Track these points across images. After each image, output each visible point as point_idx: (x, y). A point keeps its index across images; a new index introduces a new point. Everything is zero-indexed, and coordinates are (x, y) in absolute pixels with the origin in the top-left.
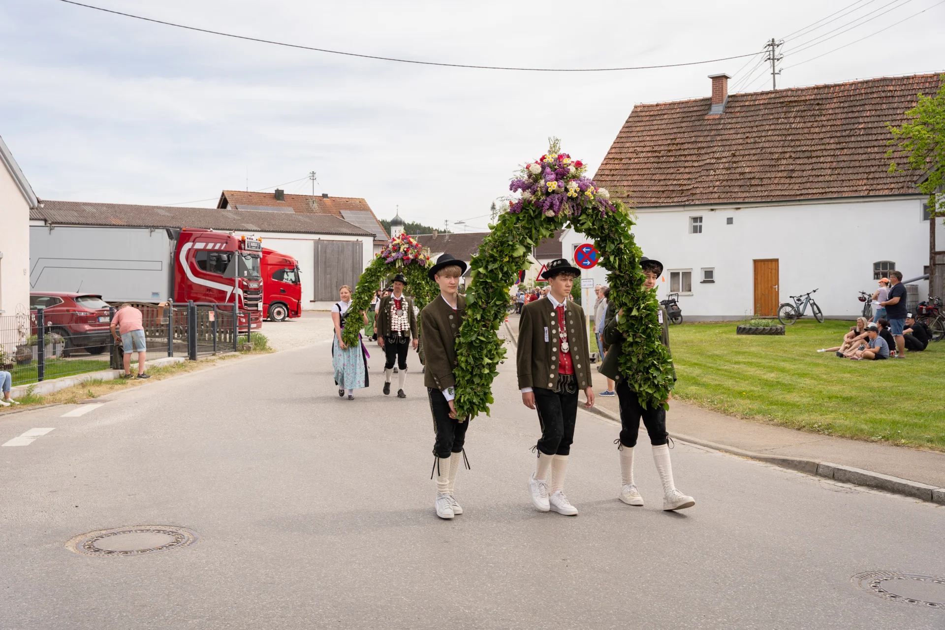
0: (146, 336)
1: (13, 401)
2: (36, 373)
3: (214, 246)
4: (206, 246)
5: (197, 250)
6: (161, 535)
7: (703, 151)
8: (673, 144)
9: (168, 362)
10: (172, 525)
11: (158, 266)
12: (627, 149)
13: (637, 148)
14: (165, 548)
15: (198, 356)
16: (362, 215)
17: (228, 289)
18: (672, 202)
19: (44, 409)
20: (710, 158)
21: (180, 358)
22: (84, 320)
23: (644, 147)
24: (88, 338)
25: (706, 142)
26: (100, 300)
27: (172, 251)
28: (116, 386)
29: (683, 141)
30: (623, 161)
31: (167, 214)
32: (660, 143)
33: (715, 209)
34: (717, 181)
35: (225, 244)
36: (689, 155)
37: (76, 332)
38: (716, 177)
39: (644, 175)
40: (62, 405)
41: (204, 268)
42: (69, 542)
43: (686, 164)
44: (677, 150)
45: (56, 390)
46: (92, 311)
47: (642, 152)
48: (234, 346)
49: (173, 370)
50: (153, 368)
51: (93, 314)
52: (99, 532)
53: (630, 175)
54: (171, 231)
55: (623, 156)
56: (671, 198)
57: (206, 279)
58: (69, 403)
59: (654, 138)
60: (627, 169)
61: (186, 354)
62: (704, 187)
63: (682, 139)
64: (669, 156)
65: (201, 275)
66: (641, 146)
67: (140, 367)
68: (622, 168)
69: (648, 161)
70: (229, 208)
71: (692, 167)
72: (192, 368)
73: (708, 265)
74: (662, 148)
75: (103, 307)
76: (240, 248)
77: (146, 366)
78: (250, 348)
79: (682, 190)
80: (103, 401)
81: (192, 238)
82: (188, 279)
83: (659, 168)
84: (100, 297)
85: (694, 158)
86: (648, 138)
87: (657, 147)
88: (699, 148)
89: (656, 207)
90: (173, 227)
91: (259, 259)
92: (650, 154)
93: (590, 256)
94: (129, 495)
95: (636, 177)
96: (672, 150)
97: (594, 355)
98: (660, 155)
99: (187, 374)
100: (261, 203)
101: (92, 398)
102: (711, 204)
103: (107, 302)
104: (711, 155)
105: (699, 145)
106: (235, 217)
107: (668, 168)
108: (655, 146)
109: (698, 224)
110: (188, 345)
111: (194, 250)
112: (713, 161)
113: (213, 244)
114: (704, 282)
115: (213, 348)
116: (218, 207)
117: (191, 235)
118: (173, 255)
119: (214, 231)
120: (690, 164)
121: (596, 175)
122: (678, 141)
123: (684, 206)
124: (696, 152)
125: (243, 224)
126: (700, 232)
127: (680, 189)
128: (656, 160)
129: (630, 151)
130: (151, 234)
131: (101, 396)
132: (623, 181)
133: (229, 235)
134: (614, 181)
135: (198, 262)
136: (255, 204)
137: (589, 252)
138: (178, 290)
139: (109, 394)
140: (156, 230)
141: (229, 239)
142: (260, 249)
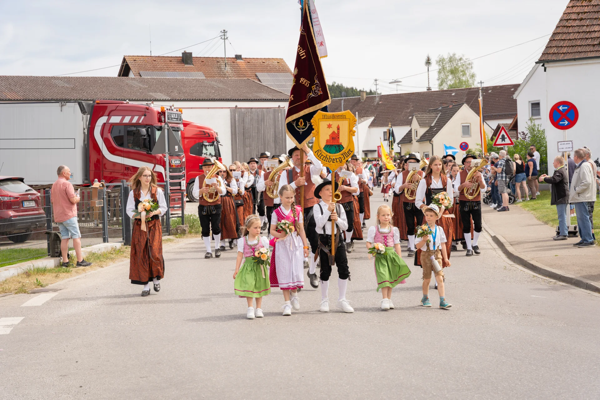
0: (79, 221)
3: (131, 119)
4: (122, 119)
5: (113, 125)
9: (105, 248)
11: (70, 144)
16: (281, 77)
21: (116, 243)
22: (9, 205)
24: (13, 225)
26: (22, 183)
27: (85, 127)
28: (61, 274)
30: (593, 3)
31: (66, 85)
35: (143, 117)
40: (13, 295)
41: (121, 145)
46: (16, 195)
48: (167, 229)
49: (112, 256)
50: (93, 254)
51: (18, 198)
54: (84, 104)
57: (123, 157)
58: (19, 293)
61: (121, 239)
65: (117, 152)
67: (77, 254)
68: (592, 10)
70: (131, 75)
75: (26, 191)
76: (160, 121)
77: (84, 253)
78: (185, 231)
80: (55, 290)
81: (107, 112)
82: (104, 156)
84: (21, 180)
90: (83, 100)
91: (180, 132)
93: (567, 115)
94: (141, 378)
97: (575, 228)
100: (168, 69)
101: (40, 288)
103: (31, 186)
106: (141, 85)
110: (123, 229)
111: (110, 125)
113: (130, 117)
116: (119, 75)
117: (106, 107)
118: (86, 131)
119: (131, 103)
121: (561, 20)
125: (151, 94)
130: (61, 108)
131: (50, 285)
132: (594, 25)
133: (147, 107)
134: (585, 25)
135: (114, 137)
136: (161, 70)
137: (567, 111)
138: (94, 169)
139: (57, 283)
140: (67, 103)
141: (147, 111)
142: (180, 120)
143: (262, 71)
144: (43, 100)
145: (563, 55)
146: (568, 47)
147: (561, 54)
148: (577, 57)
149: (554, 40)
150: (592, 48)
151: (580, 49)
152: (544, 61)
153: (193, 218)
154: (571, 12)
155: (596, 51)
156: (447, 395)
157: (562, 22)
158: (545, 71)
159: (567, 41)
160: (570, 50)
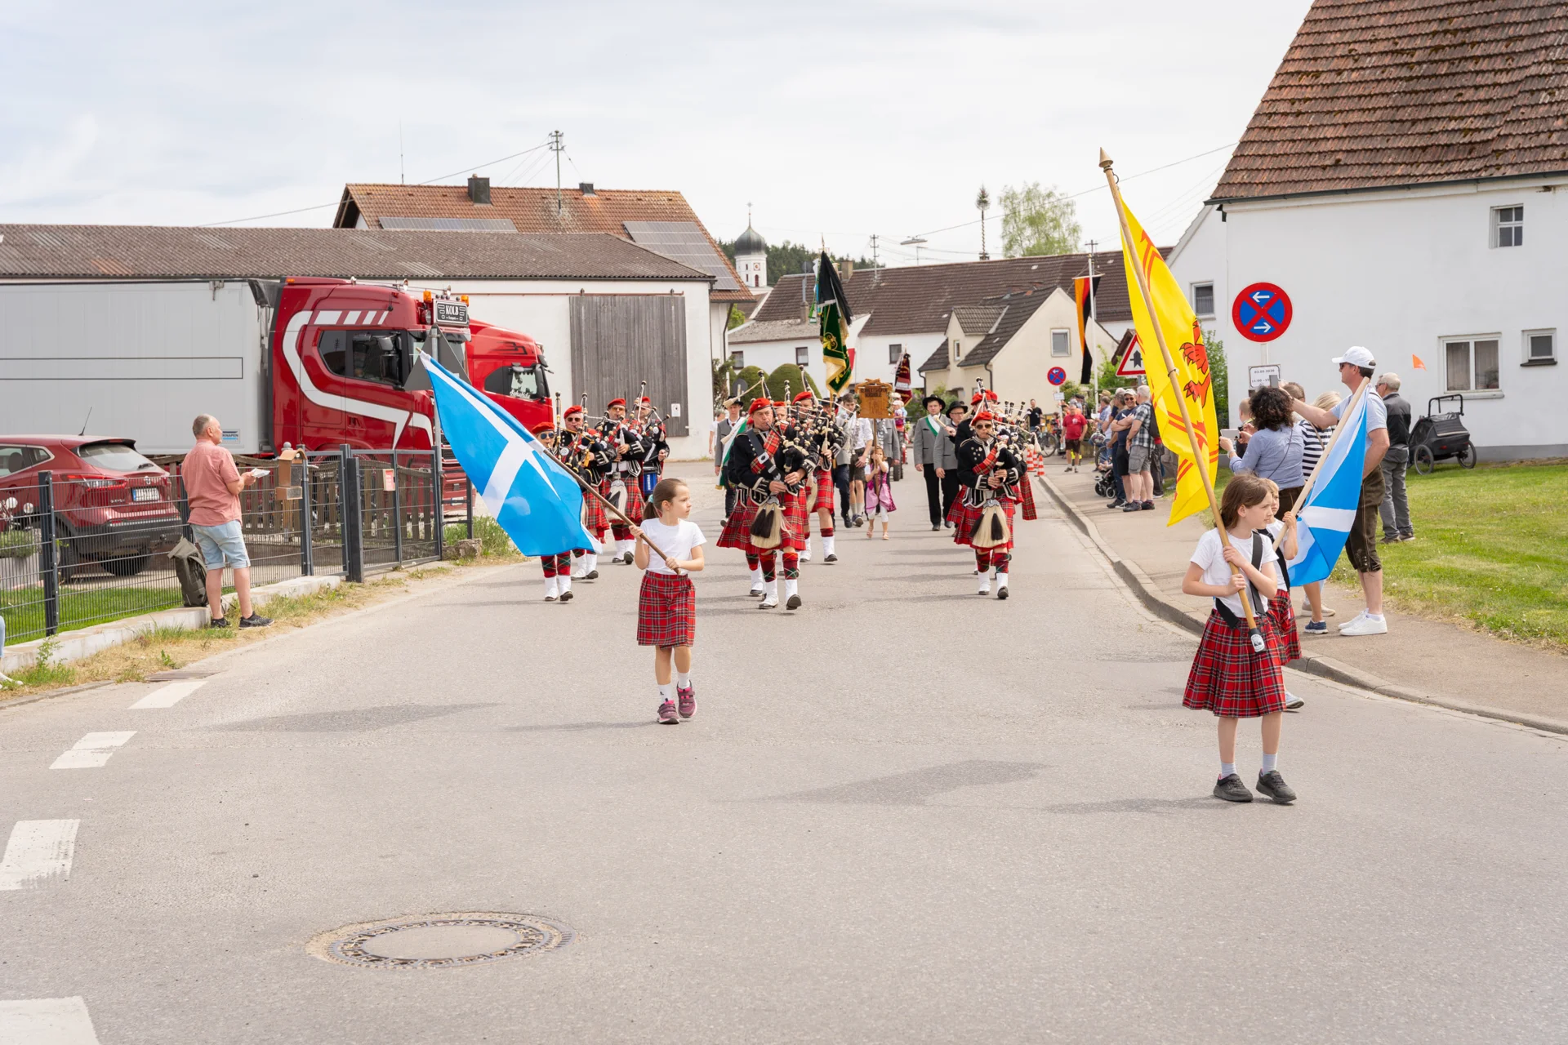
1: (11, 680)
2: (40, 617)
3: (362, 318)
4: (343, 318)
5: (322, 329)
6: (487, 930)
7: (1520, 46)
8: (1446, 32)
9: (307, 587)
10: (503, 910)
11: (233, 368)
12: (1331, 49)
13: (1356, 46)
14: (512, 953)
15: (366, 573)
16: (676, 229)
17: (398, 417)
18: (1447, 174)
19: (79, 695)
20: (1539, 63)
21: (329, 577)
22: (102, 497)
23: (1372, 42)
24: (112, 539)
25: (1529, 23)
26: (131, 451)
27: (264, 333)
28: (213, 642)
29: (1469, 23)
30: (1323, 79)
31: (224, 245)
32: (1412, 30)
33: (1555, 187)
34: (1557, 117)
35: (386, 313)
36: (1484, 57)
37: (84, 525)
38: (1555, 108)
39: (1375, 109)
40: (114, 686)
41: (340, 371)
42: (309, 945)
43: (1480, 80)
44: (1455, 46)
45: (87, 654)
46: (118, 476)
47: (1369, 55)
48: (436, 548)
49: (321, 604)
50: (280, 600)
51: (120, 482)
52: (359, 926)
53: (1341, 112)
54: (261, 285)
55: (1321, 66)
56: (1443, 163)
57: (345, 396)
58: (125, 680)
59: (1398, 19)
60: (1332, 99)
61: (340, 569)
62: (1523, 134)
63: (1468, 19)
64: (1436, 62)
65: (331, 387)
66: (1365, 41)
67: (242, 600)
68: (1321, 95)
69: (1384, 76)
70: (362, 224)
71: (1495, 85)
72: (361, 600)
73: (1539, 323)
74: (1418, 42)
75: (140, 467)
76: (421, 320)
78: (474, 550)
79: (1470, 143)
80: (201, 675)
81: (310, 302)
82: (303, 395)
83: (1411, 93)
84: (130, 444)
85: (1499, 64)
86: (1382, 21)
87: (1406, 40)
88: (1510, 39)
89: (1408, 187)
90: (263, 277)
91: (463, 345)
92: (1387, 60)
93: (1271, 312)
94: (382, 857)
95: (1354, 117)
96: (1443, 47)
98: (1414, 60)
99: (351, 614)
100: (438, 212)
101: (170, 670)
102: (1545, 175)
103: (150, 457)
104: (1542, 56)
105: (1511, 32)
106: (380, 246)
107: (1435, 91)
108: (1400, 38)
109: (1513, 224)
110: (344, 547)
111: (316, 328)
112: (1546, 69)
113: (358, 313)
114: (1530, 364)
115: (393, 553)
116: (336, 225)
117: (309, 291)
118: (266, 342)
119: (360, 282)
120: (1489, 79)
121: (1257, 115)
122: (1456, 23)
123: (1477, 181)
124: (1501, 48)
125: (403, 264)
126: (1519, 242)
127: (1466, 140)
128: (1405, 73)
129: (1338, 54)
130: (214, 294)
131: (190, 665)
132: (1325, 126)
133: (395, 291)
134: (1303, 127)
135: (325, 356)
136: (424, 213)
137: (1269, 303)
138: (282, 422)
139: (205, 660)
140: (227, 285)
141: (394, 299)
142: (464, 320)
143: (637, 218)
144: (175, 277)
145: (1260, 186)
146: (1271, 170)
147: (1257, 184)
148: (1290, 191)
149: (1242, 156)
150: (1319, 174)
151: (1295, 175)
152: (1221, 200)
153: (491, 525)
154: (1278, 98)
155: (1329, 180)
156: (1019, 891)
157: (1259, 118)
158: (1224, 219)
159: (1268, 159)
160: (1274, 177)
